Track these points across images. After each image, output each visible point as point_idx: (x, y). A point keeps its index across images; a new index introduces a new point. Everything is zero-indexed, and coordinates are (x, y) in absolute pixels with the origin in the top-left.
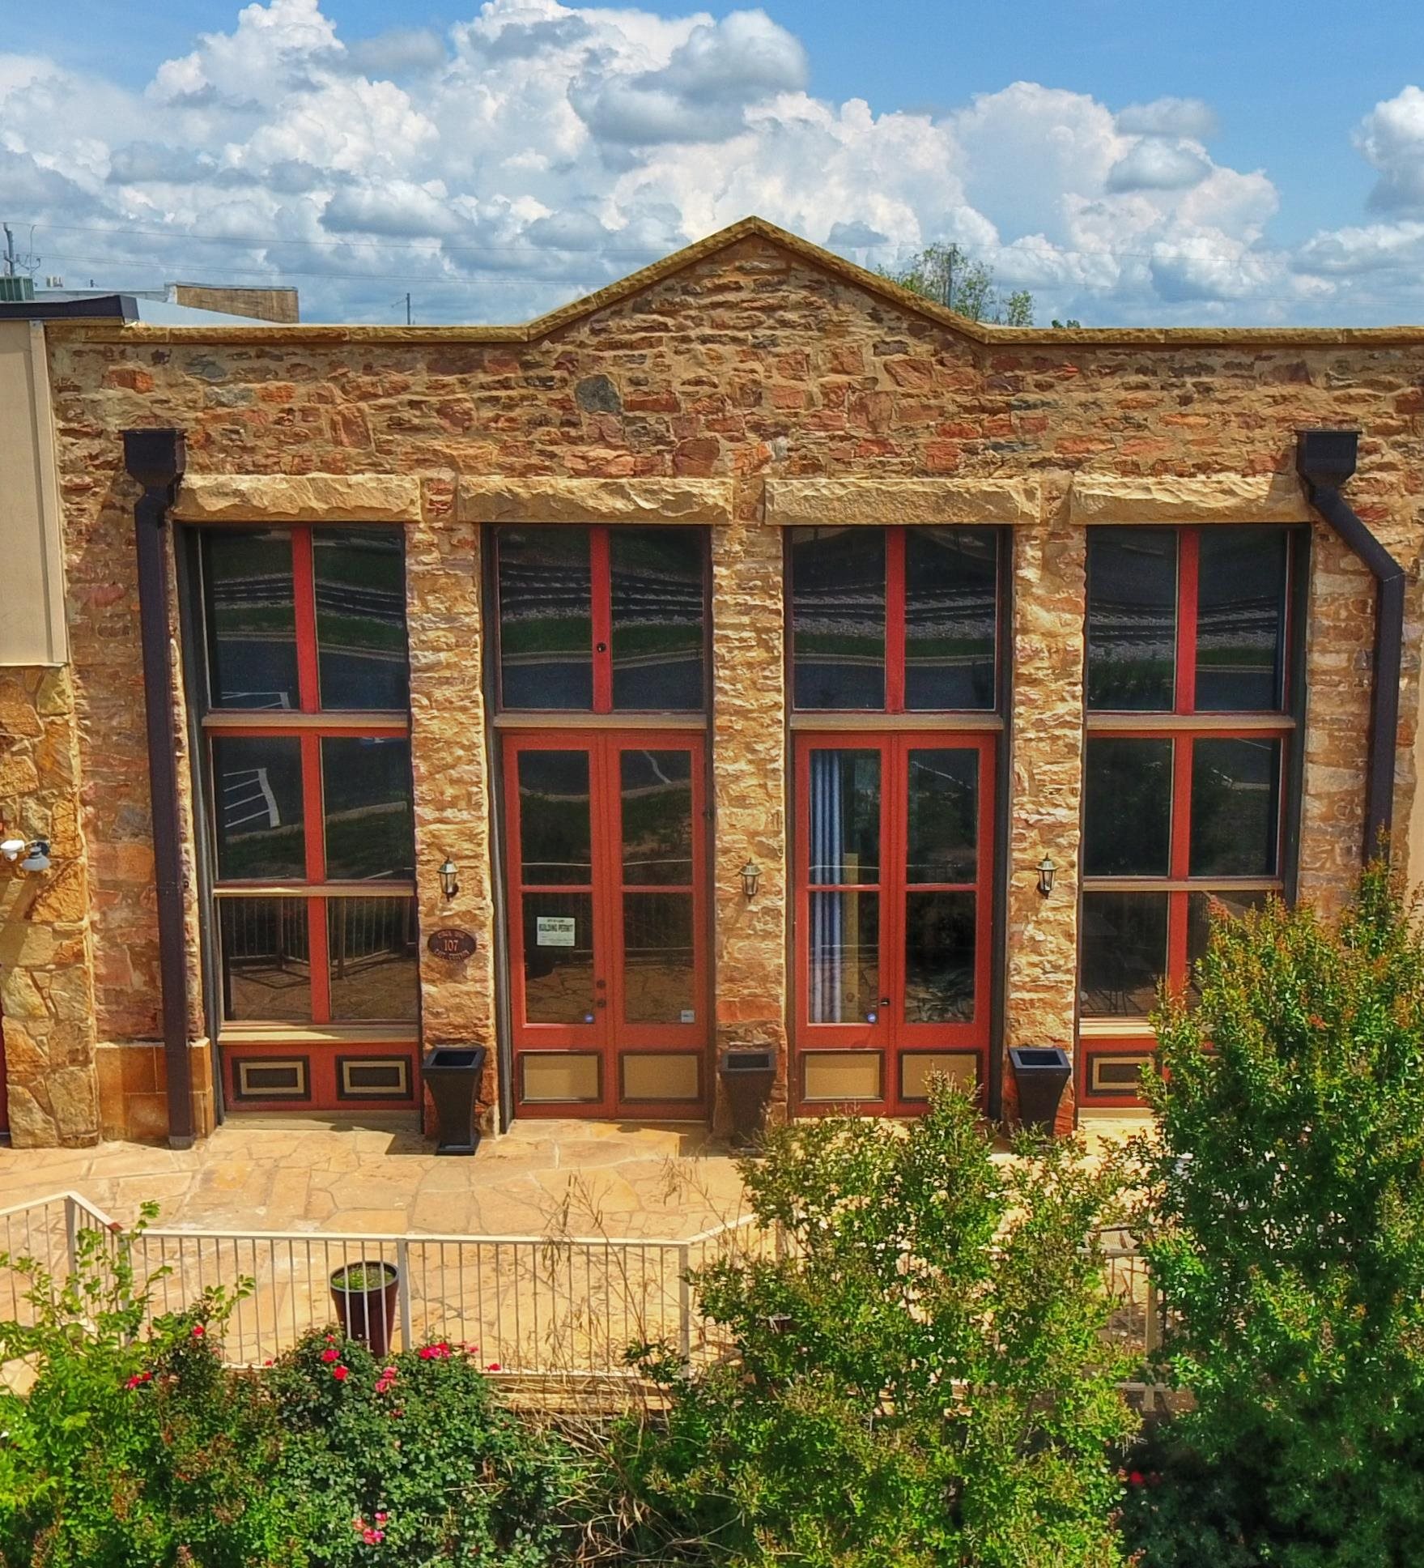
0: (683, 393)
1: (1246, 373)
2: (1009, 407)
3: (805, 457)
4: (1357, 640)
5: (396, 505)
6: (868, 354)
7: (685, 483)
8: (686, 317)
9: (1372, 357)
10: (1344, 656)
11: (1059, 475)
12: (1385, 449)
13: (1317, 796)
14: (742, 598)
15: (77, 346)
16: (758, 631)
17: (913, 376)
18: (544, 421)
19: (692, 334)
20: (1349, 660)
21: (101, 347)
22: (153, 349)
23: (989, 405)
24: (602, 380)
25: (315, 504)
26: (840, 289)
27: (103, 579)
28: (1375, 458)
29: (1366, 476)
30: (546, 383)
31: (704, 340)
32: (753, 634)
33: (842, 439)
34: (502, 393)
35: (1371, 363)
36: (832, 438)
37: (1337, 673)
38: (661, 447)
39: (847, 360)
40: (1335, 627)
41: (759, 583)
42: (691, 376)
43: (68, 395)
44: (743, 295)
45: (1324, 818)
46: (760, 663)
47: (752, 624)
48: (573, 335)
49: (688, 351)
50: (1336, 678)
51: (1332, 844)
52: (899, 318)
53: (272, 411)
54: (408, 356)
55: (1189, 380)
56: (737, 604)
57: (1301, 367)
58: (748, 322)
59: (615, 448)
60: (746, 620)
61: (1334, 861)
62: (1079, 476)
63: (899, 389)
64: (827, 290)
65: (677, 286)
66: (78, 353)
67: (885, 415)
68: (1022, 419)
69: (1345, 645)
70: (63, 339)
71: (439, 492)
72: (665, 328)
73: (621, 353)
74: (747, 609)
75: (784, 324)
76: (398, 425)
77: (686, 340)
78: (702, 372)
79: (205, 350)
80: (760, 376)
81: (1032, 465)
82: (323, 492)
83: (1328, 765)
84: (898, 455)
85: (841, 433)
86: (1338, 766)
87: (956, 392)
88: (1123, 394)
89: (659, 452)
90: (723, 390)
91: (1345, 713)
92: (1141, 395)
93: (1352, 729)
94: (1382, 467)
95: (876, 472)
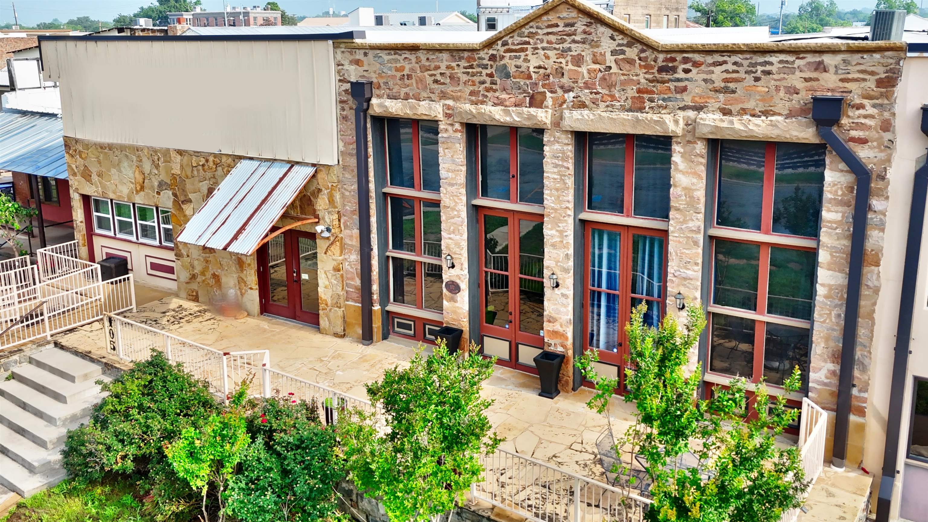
0: (534, 72)
1: (790, 66)
2: (670, 80)
3: (580, 101)
4: (848, 207)
5: (433, 114)
6: (608, 55)
7: (533, 110)
8: (537, 39)
9: (862, 58)
10: (840, 215)
11: (691, 114)
12: (868, 107)
13: (823, 285)
14: (554, 161)
15: (343, 50)
16: (561, 175)
17: (627, 66)
18: (483, 83)
19: (539, 46)
20: (843, 217)
21: (349, 50)
22: (364, 51)
23: (660, 79)
24: (505, 66)
25: (408, 112)
26: (599, 25)
27: (350, 135)
28: (861, 112)
29: (856, 121)
30: (485, 67)
31: (544, 49)
32: (559, 177)
33: (596, 93)
34: (470, 70)
35: (862, 61)
36: (591, 93)
37: (835, 222)
38: (525, 95)
39: (599, 58)
40: (835, 199)
41: (561, 155)
42: (537, 65)
43: (340, 67)
44: (560, 29)
45: (826, 297)
46: (561, 189)
47: (559, 172)
48: (495, 47)
49: (537, 53)
50: (835, 226)
51: (831, 311)
52: (622, 39)
53: (399, 75)
54: (441, 55)
55: (760, 68)
56: (553, 163)
57: (821, 63)
58: (560, 41)
59: (509, 94)
60: (556, 170)
61: (831, 320)
62: (702, 115)
63: (621, 72)
64: (594, 26)
65: (534, 26)
66: (343, 52)
67: (614, 83)
68: (675, 86)
69: (840, 208)
70: (339, 47)
71: (449, 109)
72: (529, 43)
73: (512, 54)
74: (556, 166)
75: (574, 41)
76: (436, 81)
77: (537, 49)
78: (542, 63)
79: (378, 51)
80: (563, 65)
81: (680, 109)
82: (412, 108)
83: (829, 269)
84: (619, 101)
85: (595, 91)
86: (835, 271)
87: (645, 73)
88: (725, 75)
89: (524, 96)
90: (548, 71)
91: (840, 244)
92: (734, 75)
93: (843, 253)
94: (865, 117)
95: (609, 109)
